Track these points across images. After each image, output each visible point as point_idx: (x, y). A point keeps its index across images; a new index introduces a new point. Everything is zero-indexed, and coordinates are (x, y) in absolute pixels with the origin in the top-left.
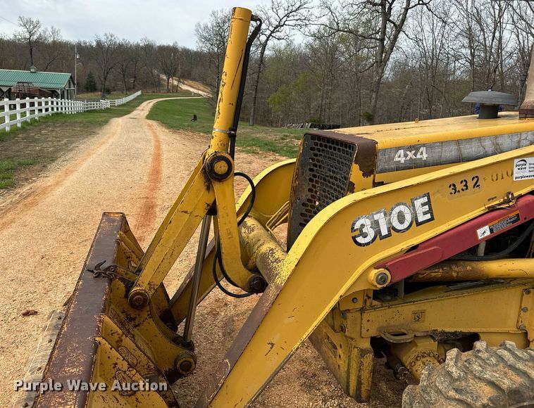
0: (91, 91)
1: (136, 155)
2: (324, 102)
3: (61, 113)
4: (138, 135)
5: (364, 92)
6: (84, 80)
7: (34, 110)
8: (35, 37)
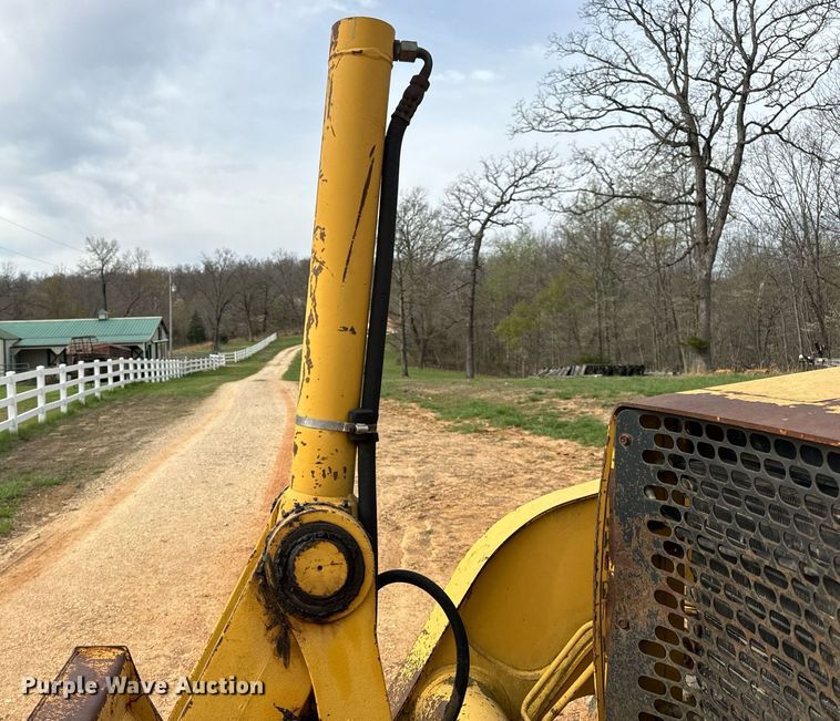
0: (198, 342)
1: (248, 452)
2: (604, 325)
3: (142, 382)
4: (259, 411)
5: (678, 301)
6: (186, 326)
7: (93, 382)
8: (109, 267)
